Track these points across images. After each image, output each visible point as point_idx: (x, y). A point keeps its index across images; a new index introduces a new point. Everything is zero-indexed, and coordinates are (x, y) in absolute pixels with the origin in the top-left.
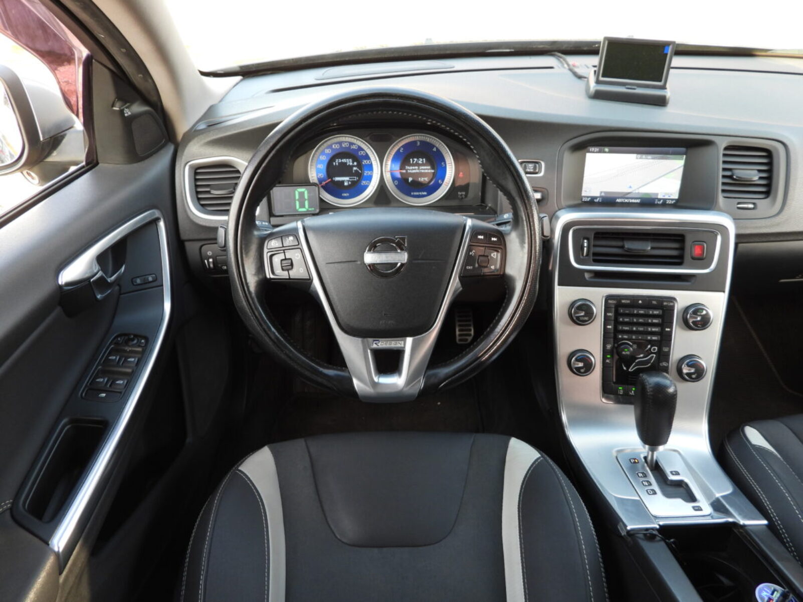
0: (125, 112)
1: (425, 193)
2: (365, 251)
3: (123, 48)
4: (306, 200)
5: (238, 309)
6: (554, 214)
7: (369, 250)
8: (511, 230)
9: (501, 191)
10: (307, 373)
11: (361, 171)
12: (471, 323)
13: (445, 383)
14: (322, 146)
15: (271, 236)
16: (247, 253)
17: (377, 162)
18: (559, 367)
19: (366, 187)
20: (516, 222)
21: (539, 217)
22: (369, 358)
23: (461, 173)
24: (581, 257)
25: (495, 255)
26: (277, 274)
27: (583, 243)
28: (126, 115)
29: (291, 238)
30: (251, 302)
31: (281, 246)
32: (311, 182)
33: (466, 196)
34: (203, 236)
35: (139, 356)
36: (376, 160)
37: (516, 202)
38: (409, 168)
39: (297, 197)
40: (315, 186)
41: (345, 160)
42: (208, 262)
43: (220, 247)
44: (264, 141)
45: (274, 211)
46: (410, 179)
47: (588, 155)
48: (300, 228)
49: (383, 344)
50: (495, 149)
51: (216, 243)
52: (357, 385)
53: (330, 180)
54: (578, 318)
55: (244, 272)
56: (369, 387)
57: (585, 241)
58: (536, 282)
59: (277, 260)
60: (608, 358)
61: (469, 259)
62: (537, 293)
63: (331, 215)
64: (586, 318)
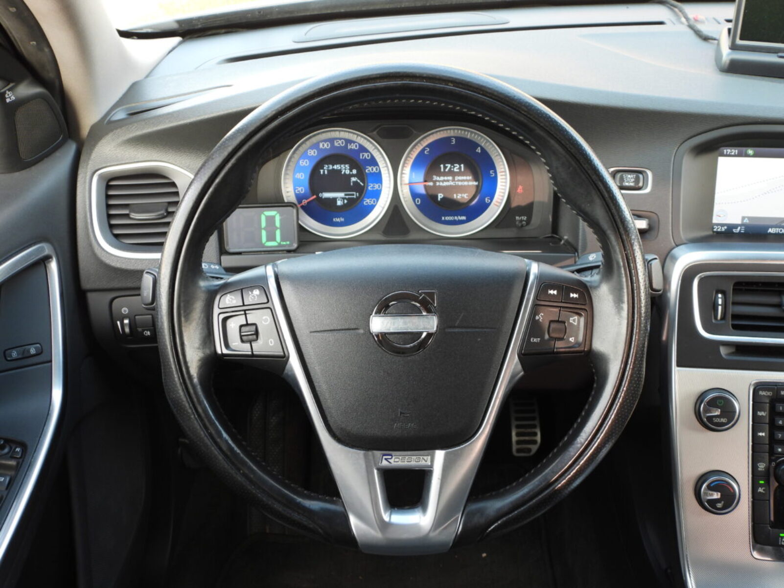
0: (7, 96)
1: (464, 218)
2: (371, 315)
3: (12, 7)
4: (277, 228)
5: (170, 402)
6: (669, 252)
7: (378, 312)
8: (601, 282)
9: (584, 220)
10: (277, 506)
11: (364, 182)
12: (537, 422)
13: (496, 524)
14: (304, 145)
15: (225, 288)
16: (188, 315)
17: (388, 170)
18: (681, 500)
19: (370, 208)
20: (608, 268)
21: (644, 260)
22: (374, 483)
23: (520, 187)
24: (714, 321)
25: (576, 321)
26: (233, 348)
27: (716, 298)
28: (8, 100)
29: (256, 292)
30: (191, 391)
31: (242, 304)
32: (286, 200)
33: (528, 222)
34: (116, 284)
35: (13, 473)
36: (387, 166)
37: (609, 238)
38: (438, 178)
39: (263, 224)
40: (292, 207)
41: (338, 166)
42: (122, 324)
43: (145, 305)
44: (218, 144)
45: (228, 244)
46: (440, 196)
47: (721, 160)
48: (271, 276)
49: (399, 460)
50: (573, 156)
51: (139, 295)
52: (356, 527)
53: (315, 197)
54: (710, 419)
55: (182, 344)
56: (375, 530)
57: (720, 296)
58: (642, 364)
59: (233, 325)
60: (761, 486)
61: (534, 327)
62: (643, 380)
63: (319, 255)
64: (723, 420)
